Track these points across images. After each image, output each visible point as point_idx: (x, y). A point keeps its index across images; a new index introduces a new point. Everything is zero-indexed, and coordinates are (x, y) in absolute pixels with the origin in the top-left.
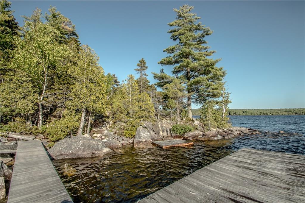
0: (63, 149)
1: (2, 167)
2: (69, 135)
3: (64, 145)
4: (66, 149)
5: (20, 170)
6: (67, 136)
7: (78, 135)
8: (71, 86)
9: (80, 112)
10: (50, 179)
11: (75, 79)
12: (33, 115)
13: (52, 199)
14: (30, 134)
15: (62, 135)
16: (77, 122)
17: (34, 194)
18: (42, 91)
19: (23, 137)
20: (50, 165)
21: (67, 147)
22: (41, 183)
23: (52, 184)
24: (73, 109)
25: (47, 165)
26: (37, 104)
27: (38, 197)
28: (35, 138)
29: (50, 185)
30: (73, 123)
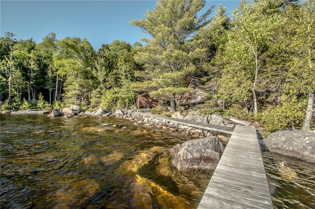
0: (280, 142)
1: (219, 144)
2: (289, 126)
3: (281, 138)
4: (284, 144)
5: (230, 152)
6: (287, 128)
7: (304, 129)
8: (288, 64)
9: (305, 98)
10: (254, 174)
11: (293, 53)
12: (248, 101)
13: (250, 200)
14: (247, 120)
15: (279, 126)
16: (300, 111)
17: (234, 182)
18: (254, 77)
19: (240, 122)
20: (260, 157)
21: (285, 141)
22: (244, 174)
23: (255, 181)
24: (293, 94)
25: (256, 156)
26: (250, 91)
27: (237, 189)
28: (251, 125)
29: (253, 181)
30: (294, 112)
